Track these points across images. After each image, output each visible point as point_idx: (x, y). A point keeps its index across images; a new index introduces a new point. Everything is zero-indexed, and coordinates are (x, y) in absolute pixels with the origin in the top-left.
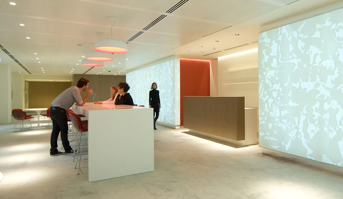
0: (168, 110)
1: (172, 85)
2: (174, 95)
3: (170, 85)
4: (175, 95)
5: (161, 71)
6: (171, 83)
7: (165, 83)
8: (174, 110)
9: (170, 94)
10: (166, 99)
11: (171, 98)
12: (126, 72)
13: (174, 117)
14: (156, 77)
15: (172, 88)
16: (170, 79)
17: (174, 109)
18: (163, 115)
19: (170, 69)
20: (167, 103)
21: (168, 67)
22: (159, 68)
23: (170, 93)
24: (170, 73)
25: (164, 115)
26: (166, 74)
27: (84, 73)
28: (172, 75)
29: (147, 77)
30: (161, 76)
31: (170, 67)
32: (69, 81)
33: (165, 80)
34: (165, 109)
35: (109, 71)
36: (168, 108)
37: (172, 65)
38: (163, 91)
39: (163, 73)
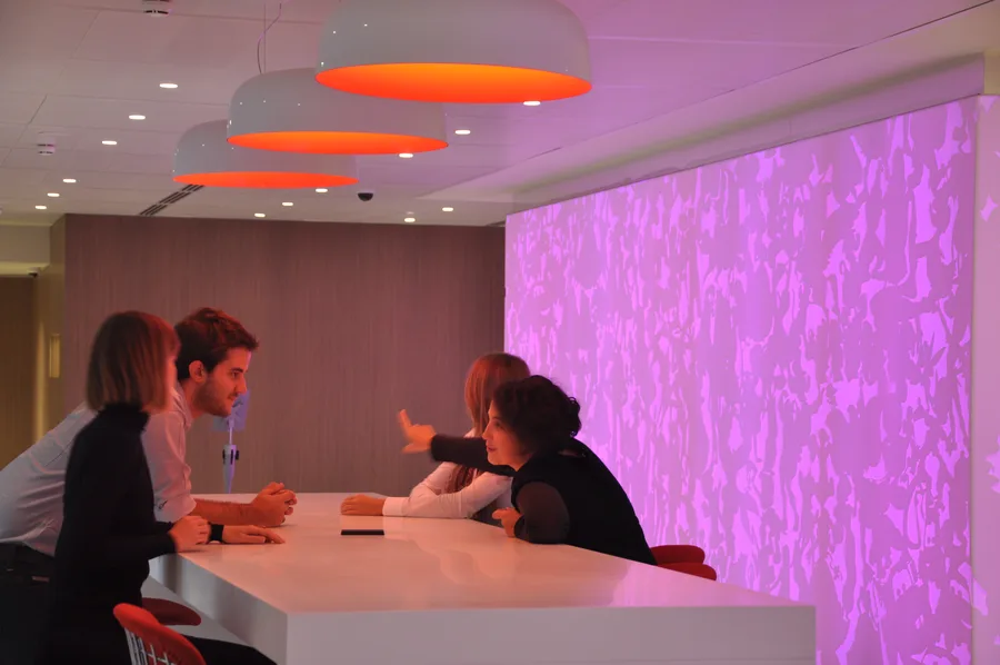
0: (904, 580)
1: (940, 343)
2: (959, 436)
3: (926, 338)
4: (968, 441)
5: (833, 206)
6: (932, 327)
7: (870, 318)
8: (962, 581)
9: (921, 430)
10: (876, 473)
11: (932, 465)
12: (507, 198)
13: (959, 651)
14: (782, 257)
15: (941, 369)
16: (924, 288)
17: (963, 569)
18: (853, 618)
19: (923, 196)
20: (893, 514)
21: (909, 170)
22: (814, 177)
23: (921, 412)
24: (925, 232)
25: (866, 620)
26: (881, 232)
27: (155, 209)
28: (945, 242)
29: (703, 261)
30: (838, 253)
31: (926, 172)
32: (23, 269)
33: (870, 288)
34: (867, 572)
35: (366, 197)
36: (896, 556)
37: (945, 153)
38: (850, 393)
39: (860, 226)
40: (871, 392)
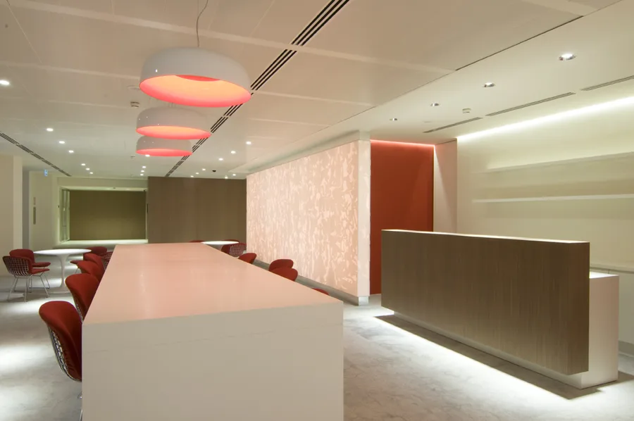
0: (340, 260)
1: (350, 201)
2: (355, 225)
3: (346, 201)
4: (357, 226)
5: (322, 169)
6: (348, 198)
7: (332, 196)
8: (355, 260)
9: (345, 223)
10: (333, 234)
11: (348, 232)
12: (247, 172)
13: (354, 277)
14: (310, 182)
15: (350, 208)
16: (345, 188)
17: (355, 257)
18: (328, 268)
19: (345, 166)
20: (338, 244)
21: (341, 159)
22: (318, 162)
23: (345, 219)
24: (346, 174)
25: (331, 269)
26: (334, 175)
27: (168, 175)
28: (351, 176)
29: (291, 183)
30: (324, 180)
31: (346, 160)
32: (142, 189)
33: (332, 189)
34: (331, 259)
35: (214, 171)
36: (338, 254)
37: (350, 155)
38: (327, 214)
39: (329, 173)
40: (332, 214)
